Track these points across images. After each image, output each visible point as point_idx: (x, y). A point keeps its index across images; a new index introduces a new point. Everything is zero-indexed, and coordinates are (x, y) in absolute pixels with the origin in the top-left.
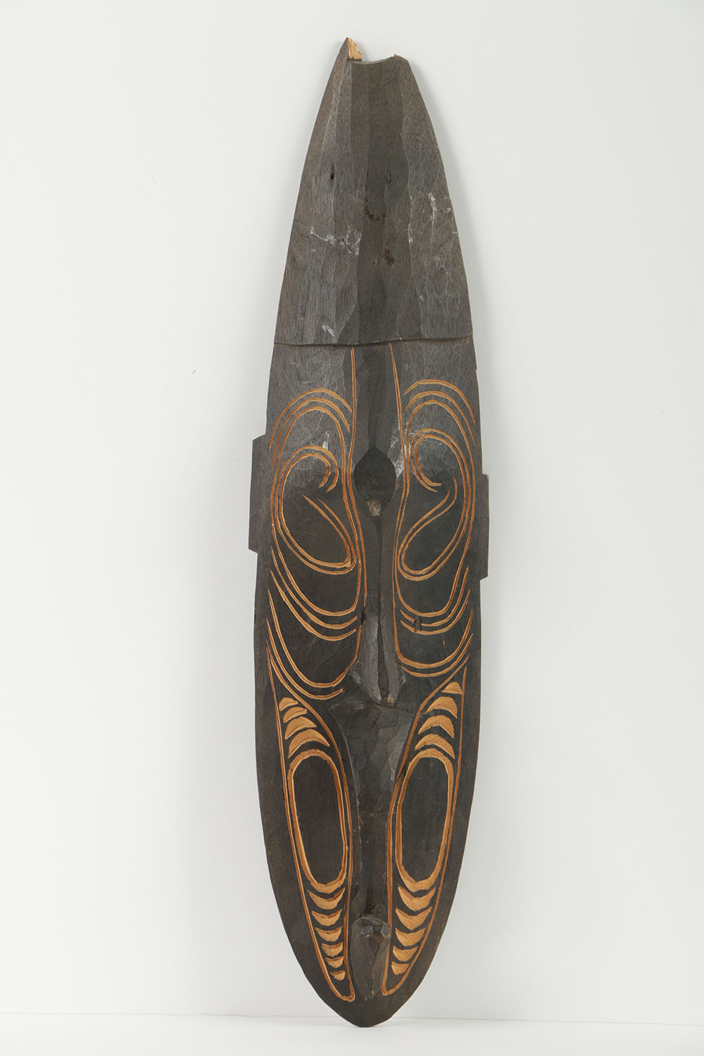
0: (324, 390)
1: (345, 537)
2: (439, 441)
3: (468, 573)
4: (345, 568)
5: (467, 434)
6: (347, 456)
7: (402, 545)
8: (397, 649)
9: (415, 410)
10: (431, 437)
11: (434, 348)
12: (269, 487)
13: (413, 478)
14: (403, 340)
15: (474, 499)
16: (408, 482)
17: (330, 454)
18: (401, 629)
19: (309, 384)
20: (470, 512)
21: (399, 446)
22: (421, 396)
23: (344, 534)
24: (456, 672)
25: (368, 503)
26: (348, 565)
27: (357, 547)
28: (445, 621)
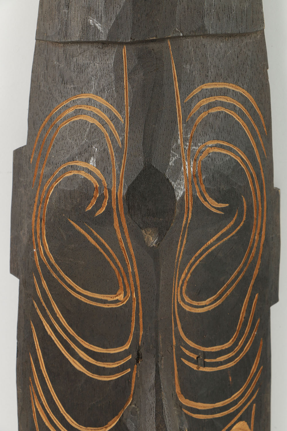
0: (91, 96)
1: (118, 267)
2: (226, 155)
3: (258, 300)
4: (117, 301)
5: (258, 144)
6: (118, 175)
7: (183, 276)
8: (178, 390)
9: (198, 120)
10: (217, 150)
11: (220, 45)
12: (31, 206)
13: (196, 199)
14: (183, 36)
15: (265, 218)
16: (190, 205)
17: (98, 172)
18: (182, 366)
19: (75, 88)
20: (260, 234)
21: (179, 164)
22: (204, 102)
23: (115, 264)
24: (244, 410)
25: (143, 231)
26: (121, 297)
27: (131, 279)
28: (231, 355)
